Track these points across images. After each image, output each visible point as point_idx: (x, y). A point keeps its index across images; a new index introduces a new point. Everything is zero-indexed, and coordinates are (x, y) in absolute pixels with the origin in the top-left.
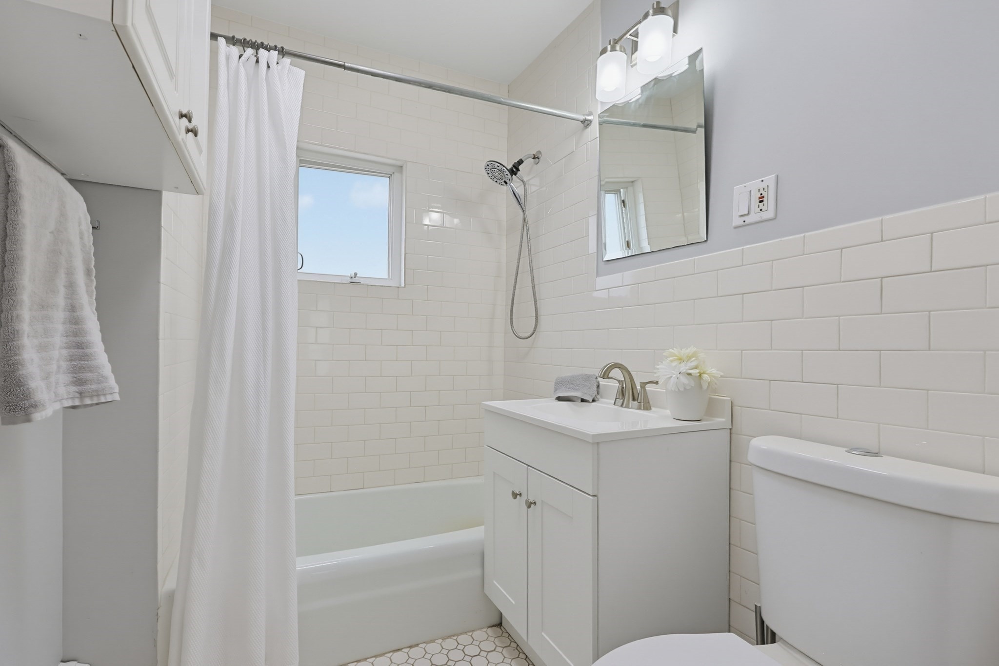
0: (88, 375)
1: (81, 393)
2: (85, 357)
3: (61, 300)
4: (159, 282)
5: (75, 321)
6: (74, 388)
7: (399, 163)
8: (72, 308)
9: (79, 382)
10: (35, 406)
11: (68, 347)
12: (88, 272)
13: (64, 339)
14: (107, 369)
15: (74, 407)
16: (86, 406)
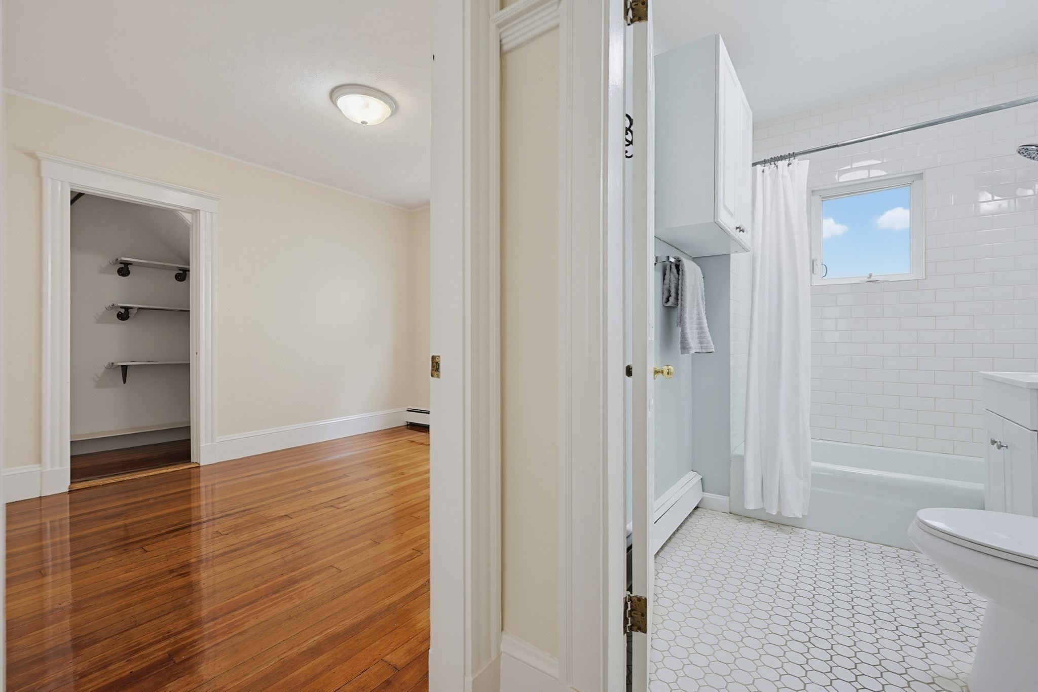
0: (704, 340)
1: (701, 347)
2: (702, 333)
3: (695, 312)
4: (729, 299)
5: (699, 319)
6: (699, 345)
7: (921, 172)
8: (699, 314)
9: (701, 343)
10: (690, 348)
11: (697, 329)
12: (702, 298)
13: (697, 326)
14: (710, 339)
15: (699, 353)
16: (703, 352)
